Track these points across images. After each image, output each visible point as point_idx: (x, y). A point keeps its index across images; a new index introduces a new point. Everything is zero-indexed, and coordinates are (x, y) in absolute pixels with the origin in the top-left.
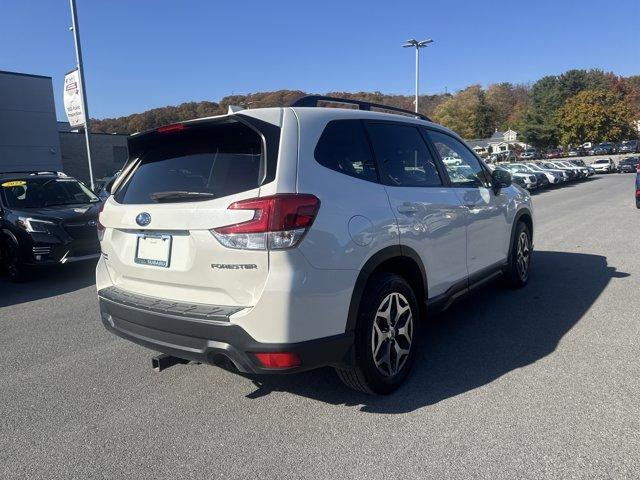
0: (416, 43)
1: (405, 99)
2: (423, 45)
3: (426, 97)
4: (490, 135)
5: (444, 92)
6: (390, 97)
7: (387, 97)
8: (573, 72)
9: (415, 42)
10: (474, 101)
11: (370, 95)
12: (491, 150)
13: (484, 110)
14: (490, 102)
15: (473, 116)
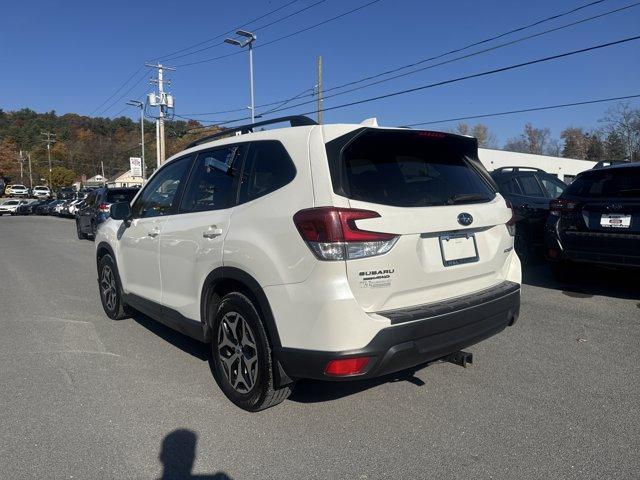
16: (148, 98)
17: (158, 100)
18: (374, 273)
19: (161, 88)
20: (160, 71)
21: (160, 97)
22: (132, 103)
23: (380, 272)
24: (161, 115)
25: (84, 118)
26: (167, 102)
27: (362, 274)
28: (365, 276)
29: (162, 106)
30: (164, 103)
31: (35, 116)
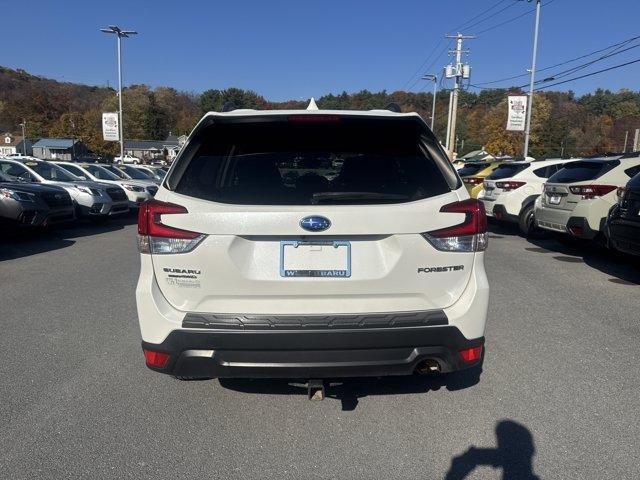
0: (119, 31)
1: (58, 84)
2: (125, 35)
3: (85, 86)
4: (163, 137)
5: (106, 86)
6: (40, 80)
7: (34, 78)
8: (233, 91)
9: (117, 30)
10: (145, 101)
11: (11, 71)
12: (166, 152)
13: (155, 112)
14: (160, 105)
15: (144, 117)
16: (445, 70)
17: (454, 72)
18: (178, 271)
19: (458, 59)
20: (460, 41)
21: (457, 69)
22: (427, 77)
23: (184, 271)
24: (456, 86)
25: (410, 94)
26: (463, 73)
27: (166, 270)
28: (170, 273)
29: (458, 77)
30: (459, 74)
31: (370, 95)
